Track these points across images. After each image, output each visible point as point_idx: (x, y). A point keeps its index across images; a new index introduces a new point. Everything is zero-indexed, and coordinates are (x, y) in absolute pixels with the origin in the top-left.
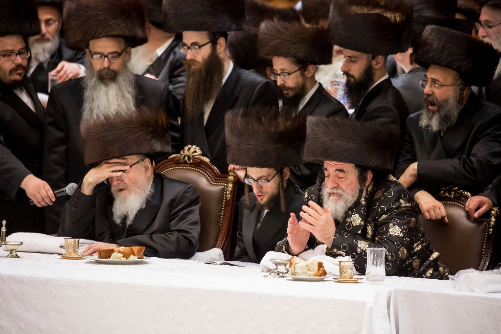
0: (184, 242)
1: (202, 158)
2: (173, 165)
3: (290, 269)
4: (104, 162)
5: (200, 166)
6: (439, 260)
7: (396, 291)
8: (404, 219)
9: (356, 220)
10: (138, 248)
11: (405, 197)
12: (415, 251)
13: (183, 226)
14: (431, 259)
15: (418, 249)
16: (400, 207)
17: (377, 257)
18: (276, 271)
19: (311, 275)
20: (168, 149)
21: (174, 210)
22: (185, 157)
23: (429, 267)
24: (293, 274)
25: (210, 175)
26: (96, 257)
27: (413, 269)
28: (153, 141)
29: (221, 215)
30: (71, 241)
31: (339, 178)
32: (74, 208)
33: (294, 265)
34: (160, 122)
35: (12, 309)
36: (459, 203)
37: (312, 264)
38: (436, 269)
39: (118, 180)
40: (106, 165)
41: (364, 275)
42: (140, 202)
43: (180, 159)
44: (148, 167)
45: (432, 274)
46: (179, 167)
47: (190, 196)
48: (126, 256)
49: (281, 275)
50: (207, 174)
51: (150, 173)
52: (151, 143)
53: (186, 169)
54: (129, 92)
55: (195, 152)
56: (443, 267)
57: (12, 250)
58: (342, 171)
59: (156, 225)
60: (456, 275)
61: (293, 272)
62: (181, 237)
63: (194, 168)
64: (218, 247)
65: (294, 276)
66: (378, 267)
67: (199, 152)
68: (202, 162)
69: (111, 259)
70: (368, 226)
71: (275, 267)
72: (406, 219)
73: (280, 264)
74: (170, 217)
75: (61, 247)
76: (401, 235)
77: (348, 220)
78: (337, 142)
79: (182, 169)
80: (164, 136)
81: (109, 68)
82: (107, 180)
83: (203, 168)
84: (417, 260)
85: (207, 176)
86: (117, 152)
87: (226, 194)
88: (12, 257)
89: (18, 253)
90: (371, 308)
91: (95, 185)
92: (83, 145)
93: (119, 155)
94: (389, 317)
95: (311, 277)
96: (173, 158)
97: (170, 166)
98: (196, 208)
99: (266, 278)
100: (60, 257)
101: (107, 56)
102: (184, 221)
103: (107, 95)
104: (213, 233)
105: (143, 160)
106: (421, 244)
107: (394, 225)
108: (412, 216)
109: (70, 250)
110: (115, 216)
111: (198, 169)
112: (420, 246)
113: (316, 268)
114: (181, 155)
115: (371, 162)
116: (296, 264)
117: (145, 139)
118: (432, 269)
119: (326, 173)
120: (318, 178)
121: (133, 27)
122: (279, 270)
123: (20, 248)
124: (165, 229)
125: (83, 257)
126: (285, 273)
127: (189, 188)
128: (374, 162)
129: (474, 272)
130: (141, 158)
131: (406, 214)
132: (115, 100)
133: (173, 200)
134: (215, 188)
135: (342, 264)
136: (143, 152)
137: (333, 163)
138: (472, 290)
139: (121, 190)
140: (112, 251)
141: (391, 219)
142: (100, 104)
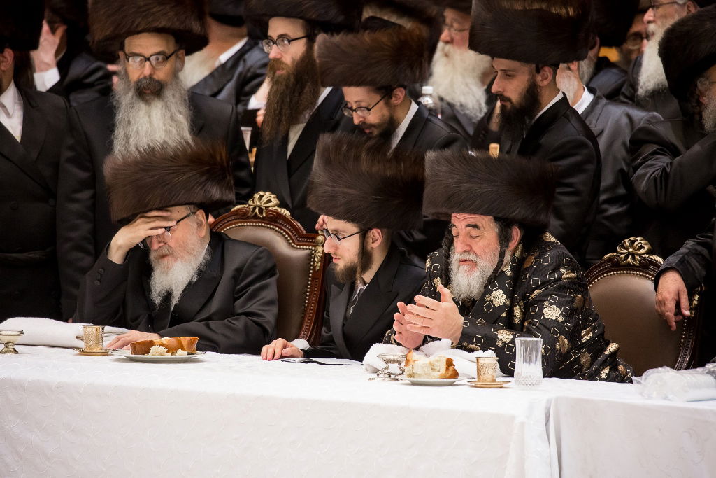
0: (255, 330)
1: (279, 210)
2: (238, 221)
3: (406, 369)
4: (139, 216)
5: (276, 222)
6: (618, 354)
7: (557, 399)
8: (566, 296)
9: (499, 297)
10: (188, 338)
11: (568, 263)
12: (583, 341)
13: (253, 307)
14: (607, 352)
15: (588, 338)
16: (559, 279)
17: (531, 351)
18: (386, 371)
19: (435, 376)
20: (231, 196)
21: (240, 283)
22: (254, 208)
23: (604, 365)
24: (410, 376)
25: (291, 234)
26: (127, 352)
27: (582, 366)
28: (209, 185)
29: (307, 292)
30: (93, 329)
31: (472, 237)
32: (97, 283)
33: (411, 363)
34: (218, 158)
35: (7, 427)
36: (647, 273)
37: (437, 361)
38: (614, 368)
39: (160, 242)
40: (142, 219)
41: (512, 376)
42: (188, 273)
43: (248, 212)
44: (202, 222)
45: (608, 375)
46: (247, 222)
47: (263, 264)
48: (172, 350)
49: (393, 376)
50: (287, 233)
51: (205, 232)
52: (205, 188)
53: (256, 226)
54: (180, 113)
55: (270, 201)
56: (625, 366)
57: (8, 343)
58: (475, 226)
59: (215, 305)
60: (643, 376)
61: (411, 372)
62: (250, 323)
63: (267, 224)
64: (303, 338)
65: (412, 379)
66: (532, 364)
67: (275, 201)
68: (280, 216)
69: (150, 356)
70: (516, 306)
71: (385, 366)
72: (569, 296)
73: (392, 361)
74: (234, 295)
75: (78, 338)
76: (561, 319)
77: (488, 298)
78: (466, 185)
79: (250, 225)
80: (224, 178)
81: (151, 77)
82: (144, 241)
83: (281, 224)
84: (587, 354)
85: (287, 236)
86: (158, 200)
87: (314, 261)
88: (7, 352)
89: (16, 347)
90: (522, 424)
91: (127, 249)
92: (109, 193)
93: (160, 206)
94: (548, 436)
95: (435, 380)
96: (238, 210)
97: (233, 222)
98: (272, 281)
99: (372, 381)
100: (76, 352)
101: (148, 59)
102: (255, 300)
103: (149, 116)
104: (295, 318)
105: (194, 213)
106: (591, 331)
107: (551, 304)
108: (577, 292)
109: (91, 342)
110: (154, 293)
111: (274, 225)
112: (591, 334)
113: (442, 367)
114: (250, 205)
115: (515, 211)
116: (415, 360)
117: (197, 183)
118: (608, 367)
119: (454, 232)
120: (444, 239)
121: (186, 18)
122: (389, 371)
123: (19, 339)
124: (227, 312)
125: (110, 353)
126: (400, 374)
127: (261, 252)
128: (519, 211)
129: (668, 371)
130: (192, 211)
131: (569, 288)
132: (161, 125)
133: (238, 270)
134: (298, 253)
135: (480, 361)
136: (195, 200)
137: (461, 216)
138: (666, 398)
139: (163, 256)
140: (151, 343)
141: (547, 296)
142: (140, 128)
